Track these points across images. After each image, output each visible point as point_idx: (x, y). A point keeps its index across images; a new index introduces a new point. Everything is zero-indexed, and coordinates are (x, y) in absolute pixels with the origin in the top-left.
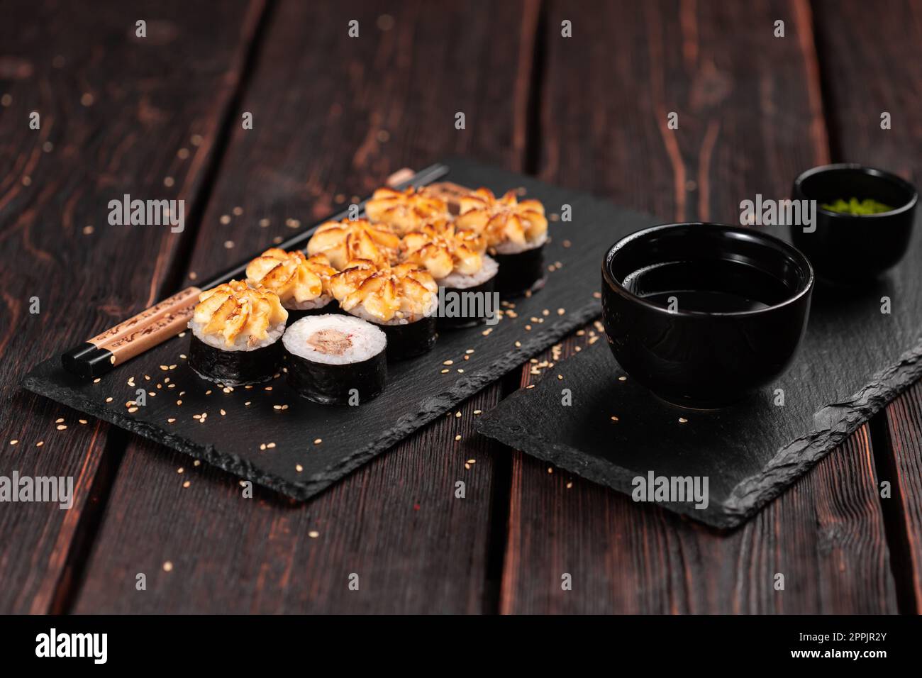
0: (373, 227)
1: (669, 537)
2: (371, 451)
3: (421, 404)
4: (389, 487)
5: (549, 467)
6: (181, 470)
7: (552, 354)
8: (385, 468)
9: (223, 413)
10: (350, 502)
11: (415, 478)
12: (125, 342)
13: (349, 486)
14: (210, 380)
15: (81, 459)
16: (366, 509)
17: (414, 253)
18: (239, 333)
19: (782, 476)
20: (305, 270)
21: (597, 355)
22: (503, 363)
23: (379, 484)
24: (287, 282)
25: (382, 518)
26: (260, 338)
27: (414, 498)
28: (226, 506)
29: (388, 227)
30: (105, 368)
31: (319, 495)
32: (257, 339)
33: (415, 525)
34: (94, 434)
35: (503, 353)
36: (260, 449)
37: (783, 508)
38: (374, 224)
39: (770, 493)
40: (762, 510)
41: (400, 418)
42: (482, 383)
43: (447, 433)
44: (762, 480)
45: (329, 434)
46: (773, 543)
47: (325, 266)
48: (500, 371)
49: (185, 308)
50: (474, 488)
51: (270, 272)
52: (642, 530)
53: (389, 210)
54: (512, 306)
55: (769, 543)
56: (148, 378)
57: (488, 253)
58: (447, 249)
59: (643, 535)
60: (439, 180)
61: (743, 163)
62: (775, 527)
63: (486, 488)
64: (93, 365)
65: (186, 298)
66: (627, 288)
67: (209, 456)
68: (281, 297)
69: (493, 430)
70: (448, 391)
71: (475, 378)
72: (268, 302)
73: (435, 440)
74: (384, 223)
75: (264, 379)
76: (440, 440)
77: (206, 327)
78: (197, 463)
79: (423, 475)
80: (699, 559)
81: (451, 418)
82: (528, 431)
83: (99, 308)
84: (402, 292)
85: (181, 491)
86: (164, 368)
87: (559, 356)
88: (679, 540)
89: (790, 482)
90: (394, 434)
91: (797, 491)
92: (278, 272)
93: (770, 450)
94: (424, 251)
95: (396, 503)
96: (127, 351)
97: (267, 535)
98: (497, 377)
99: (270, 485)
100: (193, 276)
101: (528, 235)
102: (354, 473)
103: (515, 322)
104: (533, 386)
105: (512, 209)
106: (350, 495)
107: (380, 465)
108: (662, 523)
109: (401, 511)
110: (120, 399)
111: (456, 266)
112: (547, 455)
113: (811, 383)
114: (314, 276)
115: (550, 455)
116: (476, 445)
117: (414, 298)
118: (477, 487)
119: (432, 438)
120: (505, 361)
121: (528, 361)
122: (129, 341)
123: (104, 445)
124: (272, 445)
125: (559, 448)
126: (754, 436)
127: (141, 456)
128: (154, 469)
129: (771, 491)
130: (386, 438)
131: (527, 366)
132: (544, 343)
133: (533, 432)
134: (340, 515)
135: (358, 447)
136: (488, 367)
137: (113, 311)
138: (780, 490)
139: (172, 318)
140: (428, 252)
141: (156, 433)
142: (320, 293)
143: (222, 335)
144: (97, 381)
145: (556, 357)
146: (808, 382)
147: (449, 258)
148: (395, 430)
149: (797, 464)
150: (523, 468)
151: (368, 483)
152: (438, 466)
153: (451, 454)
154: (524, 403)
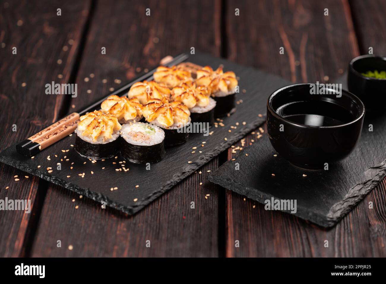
0: (158, 85)
1: (302, 231)
2: (162, 191)
3: (184, 168)
4: (171, 208)
5: (244, 198)
6: (74, 200)
7: (241, 143)
8: (168, 199)
9: (92, 173)
10: (153, 215)
11: (182, 203)
12: (45, 139)
13: (152, 208)
14: (85, 157)
15: (27, 195)
16: (161, 219)
17: (178, 97)
18: (99, 136)
19: (352, 202)
20: (128, 105)
21: (263, 144)
22: (220, 148)
23: (166, 206)
24: (121, 111)
25: (168, 223)
26: (109, 138)
27: (183, 213)
28: (96, 218)
29: (164, 84)
30: (37, 151)
31: (139, 212)
32: (108, 138)
33: (184, 226)
34: (32, 183)
35: (219, 143)
36: (110, 190)
37: (353, 217)
38: (158, 83)
39: (347, 210)
40: (343, 218)
41: (174, 175)
42: (211, 157)
43: (196, 182)
44: (343, 204)
45: (142, 183)
46: (350, 234)
47: (138, 103)
48: (218, 152)
49: (72, 122)
50: (210, 208)
51: (113, 107)
52: (289, 228)
53: (165, 77)
54: (222, 121)
55: (348, 234)
56: (56, 156)
57: (211, 97)
58: (193, 95)
59: (290, 230)
60: (185, 61)
61: (320, 53)
62: (350, 226)
63: (215, 208)
64: (31, 150)
65: (72, 118)
66: (278, 114)
67: (87, 194)
68: (118, 118)
69: (217, 181)
70: (195, 162)
71: (207, 156)
72: (113, 121)
73: (190, 185)
74: (163, 83)
75: (110, 156)
76: (193, 185)
77: (84, 132)
78: (81, 197)
79: (186, 202)
80: (316, 242)
81: (197, 174)
82: (234, 181)
83: (31, 122)
84: (175, 114)
85: (74, 210)
86: (64, 151)
87: (245, 144)
88: (306, 233)
89: (355, 205)
90: (172, 183)
91: (358, 208)
92: (116, 106)
93: (346, 189)
94: (183, 95)
95: (175, 215)
96: (46, 144)
97: (116, 232)
98: (217, 155)
99: (116, 208)
100: (73, 106)
101: (229, 88)
102: (154, 201)
103: (223, 128)
104: (235, 159)
105: (221, 76)
106: (153, 212)
107: (166, 197)
108: (298, 225)
109: (177, 220)
110: (44, 166)
111: (198, 103)
112: (243, 192)
113: (362, 157)
114: (133, 108)
115: (245, 192)
116: (210, 187)
117: (180, 117)
118: (211, 208)
119: (189, 184)
120: (220, 147)
121: (231, 147)
122: (47, 139)
123: (37, 188)
124: (116, 188)
125: (249, 189)
126: (338, 183)
127: (55, 193)
128: (61, 200)
129: (347, 209)
130: (169, 184)
131: (230, 149)
132: (237, 138)
133: (237, 182)
134: (149, 222)
135: (156, 189)
136: (213, 150)
137: (37, 123)
138: (351, 208)
139: (66, 127)
140: (184, 96)
141: (61, 182)
142: (136, 116)
143: (91, 136)
144: (33, 157)
145: (243, 145)
146: (360, 157)
147: (195, 99)
148: (172, 181)
149: (358, 196)
150: (232, 198)
151: (161, 206)
152: (192, 198)
153: (198, 191)
154: (231, 168)
